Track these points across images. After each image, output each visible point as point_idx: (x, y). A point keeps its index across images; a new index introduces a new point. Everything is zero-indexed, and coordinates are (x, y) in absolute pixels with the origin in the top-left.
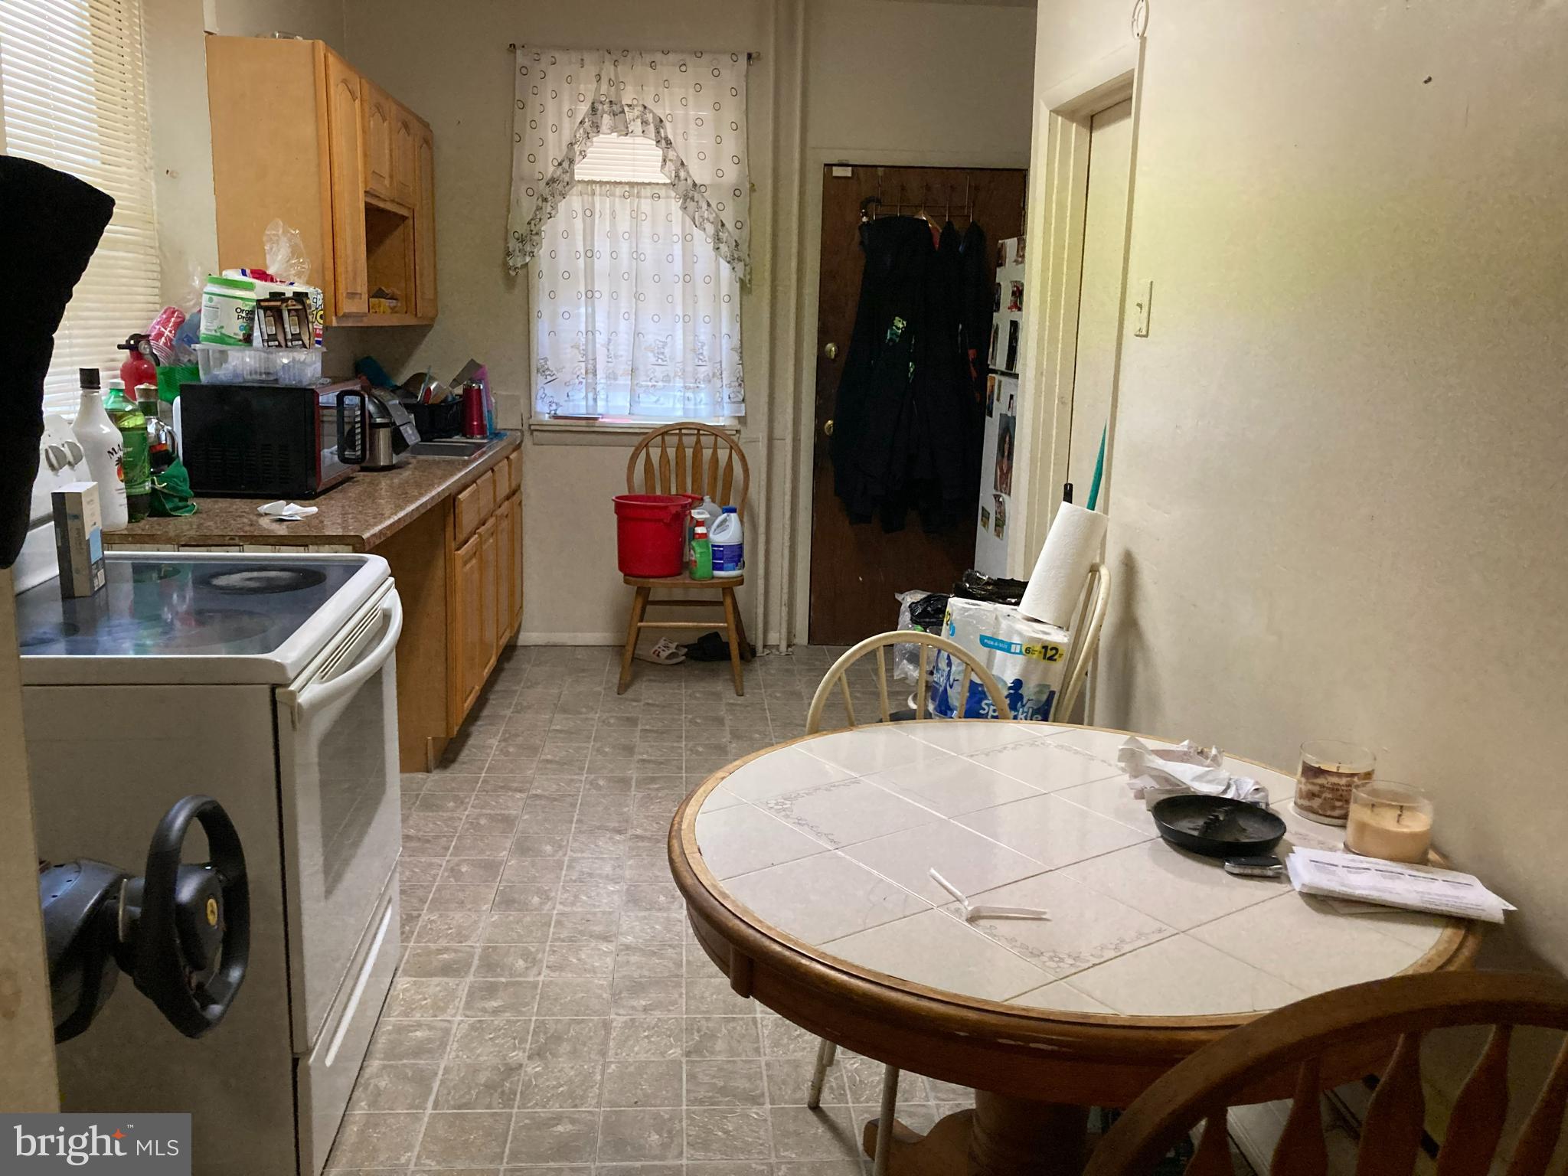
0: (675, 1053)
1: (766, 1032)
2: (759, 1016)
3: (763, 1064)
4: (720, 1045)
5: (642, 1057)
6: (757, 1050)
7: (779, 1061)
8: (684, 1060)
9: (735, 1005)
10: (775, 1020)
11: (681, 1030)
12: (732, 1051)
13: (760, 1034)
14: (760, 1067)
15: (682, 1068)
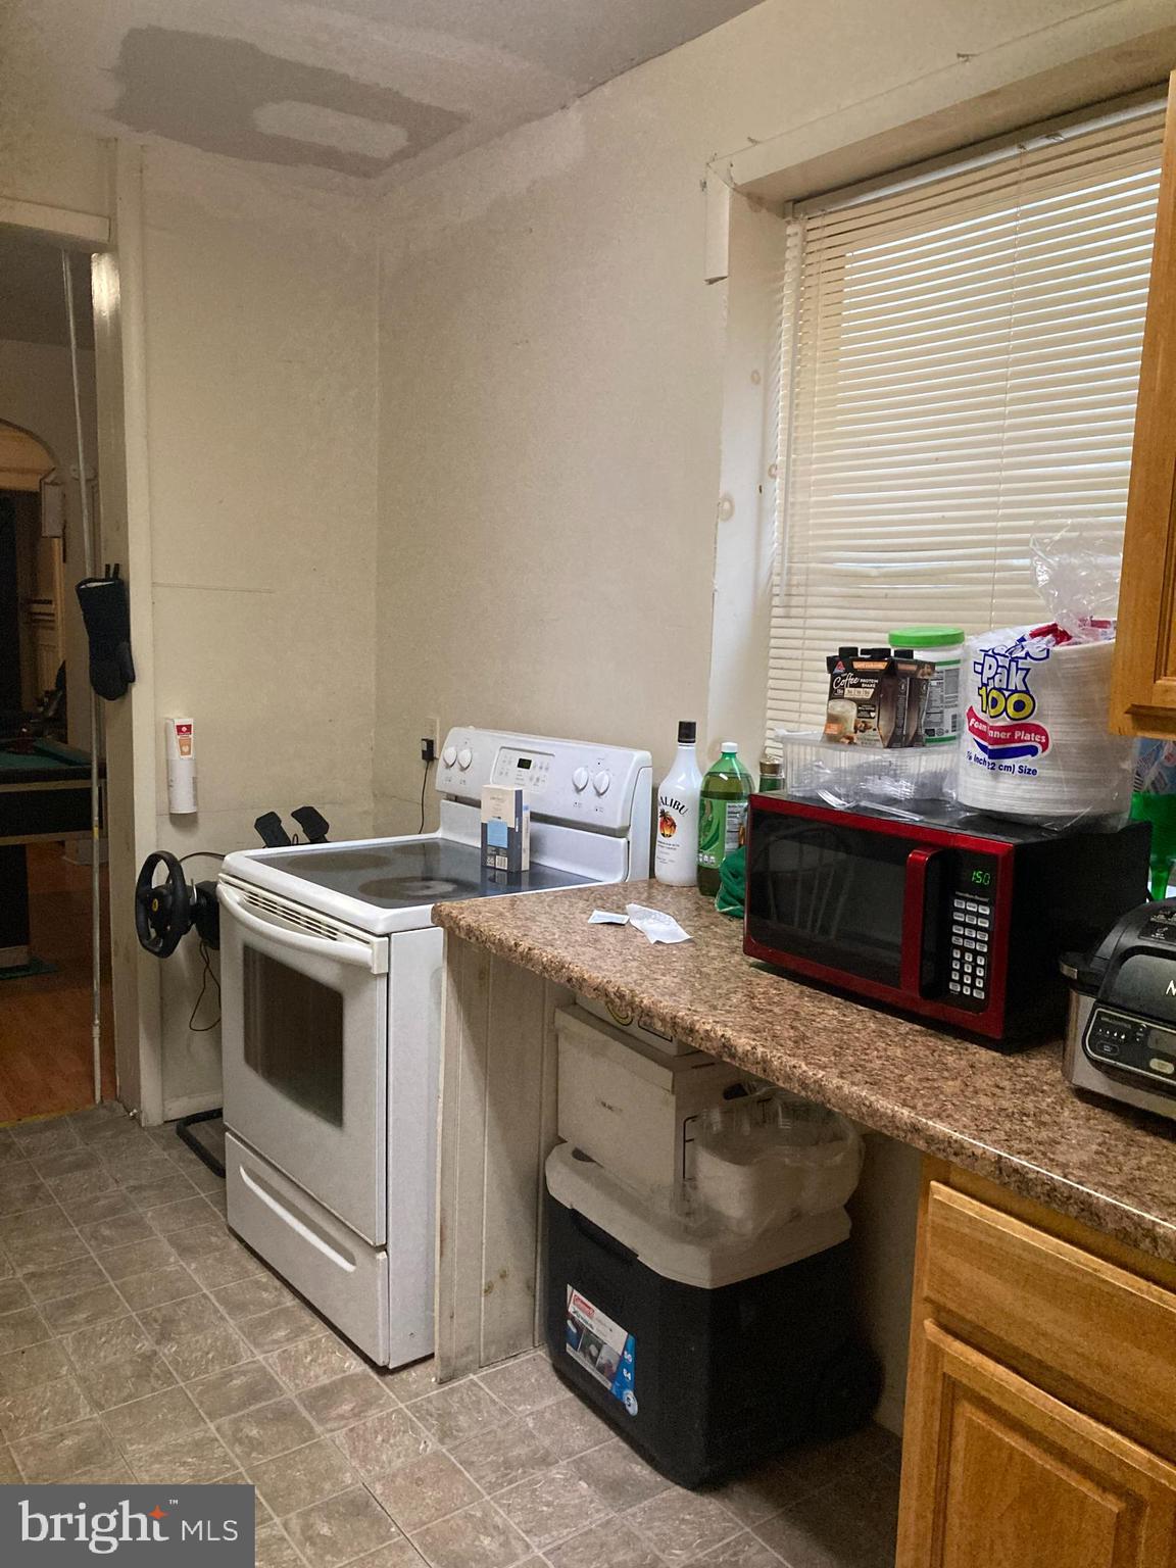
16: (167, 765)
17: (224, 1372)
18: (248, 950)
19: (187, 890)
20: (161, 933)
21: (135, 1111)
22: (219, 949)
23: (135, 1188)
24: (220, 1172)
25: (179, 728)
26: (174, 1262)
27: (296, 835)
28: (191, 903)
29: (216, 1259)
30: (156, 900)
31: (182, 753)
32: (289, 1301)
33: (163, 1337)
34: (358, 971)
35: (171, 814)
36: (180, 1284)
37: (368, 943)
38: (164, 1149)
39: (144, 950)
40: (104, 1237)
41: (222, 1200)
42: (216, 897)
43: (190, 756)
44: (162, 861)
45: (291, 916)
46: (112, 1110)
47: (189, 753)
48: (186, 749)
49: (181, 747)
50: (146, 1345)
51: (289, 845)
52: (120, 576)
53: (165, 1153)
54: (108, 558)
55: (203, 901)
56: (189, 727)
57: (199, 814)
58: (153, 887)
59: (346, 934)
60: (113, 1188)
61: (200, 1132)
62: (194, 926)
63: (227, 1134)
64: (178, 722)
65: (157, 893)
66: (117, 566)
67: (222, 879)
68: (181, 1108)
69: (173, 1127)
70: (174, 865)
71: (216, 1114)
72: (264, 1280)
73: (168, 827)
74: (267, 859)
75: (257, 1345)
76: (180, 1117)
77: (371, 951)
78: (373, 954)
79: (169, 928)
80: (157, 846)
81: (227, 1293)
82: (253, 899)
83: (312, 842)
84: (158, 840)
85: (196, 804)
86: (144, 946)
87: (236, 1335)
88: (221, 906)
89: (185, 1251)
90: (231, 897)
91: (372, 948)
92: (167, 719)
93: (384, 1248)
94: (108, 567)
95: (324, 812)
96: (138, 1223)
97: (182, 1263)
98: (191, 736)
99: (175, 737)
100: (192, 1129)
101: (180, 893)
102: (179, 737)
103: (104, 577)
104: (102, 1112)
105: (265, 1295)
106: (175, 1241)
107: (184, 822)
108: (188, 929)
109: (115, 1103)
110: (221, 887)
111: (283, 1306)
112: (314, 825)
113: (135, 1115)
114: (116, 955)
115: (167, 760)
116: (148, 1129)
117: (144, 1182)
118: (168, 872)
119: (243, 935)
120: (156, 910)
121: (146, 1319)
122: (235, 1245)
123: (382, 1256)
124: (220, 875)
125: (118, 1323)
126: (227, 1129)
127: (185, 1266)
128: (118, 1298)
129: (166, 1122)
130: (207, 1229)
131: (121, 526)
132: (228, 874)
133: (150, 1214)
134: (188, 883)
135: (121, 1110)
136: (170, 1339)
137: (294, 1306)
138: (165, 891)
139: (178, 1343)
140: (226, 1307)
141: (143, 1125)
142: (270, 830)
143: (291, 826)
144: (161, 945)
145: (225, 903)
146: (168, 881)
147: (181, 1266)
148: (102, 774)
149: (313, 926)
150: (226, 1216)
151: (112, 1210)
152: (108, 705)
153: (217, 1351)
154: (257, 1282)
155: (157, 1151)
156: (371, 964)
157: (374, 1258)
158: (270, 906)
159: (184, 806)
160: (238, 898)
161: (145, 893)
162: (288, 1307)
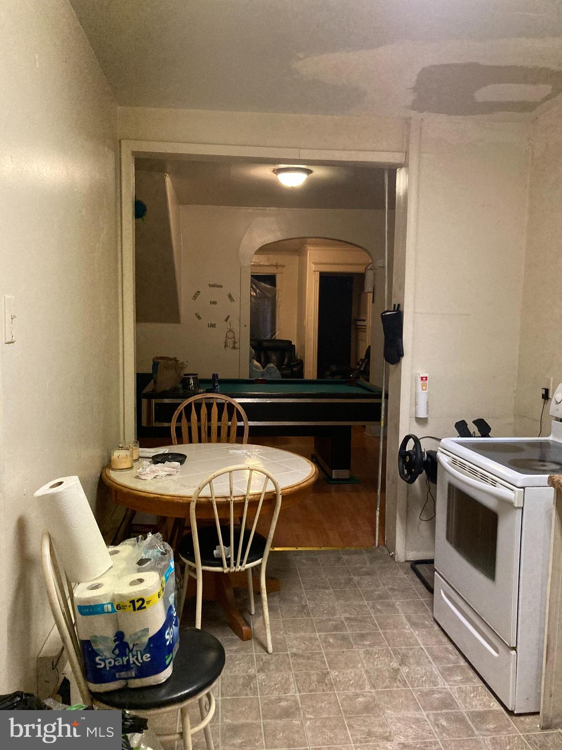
0: (334, 673)
1: (293, 685)
2: (298, 694)
3: (293, 670)
4: (314, 678)
5: (349, 671)
6: (296, 676)
7: (285, 671)
8: (329, 670)
9: (311, 699)
10: (289, 692)
11: (335, 685)
12: (309, 675)
13: (296, 684)
14: (294, 668)
15: (329, 666)
16: (416, 395)
17: (430, 689)
18: (450, 486)
19: (422, 454)
20: (409, 472)
21: (393, 553)
22: (436, 484)
23: (392, 589)
24: (431, 591)
25: (422, 378)
26: (408, 629)
27: (474, 432)
28: (424, 460)
29: (427, 632)
30: (408, 457)
31: (423, 390)
32: (463, 663)
33: (402, 663)
34: (507, 504)
35: (416, 418)
36: (411, 640)
37: (513, 490)
38: (405, 574)
39: (401, 479)
40: (378, 609)
41: (431, 604)
42: (436, 459)
43: (426, 391)
44: (411, 439)
45: (473, 472)
46: (383, 551)
47: (426, 389)
48: (424, 388)
49: (422, 386)
50: (395, 665)
51: (471, 436)
52: (400, 309)
53: (405, 576)
54: (395, 301)
55: (429, 460)
56: (426, 378)
57: (429, 418)
58: (407, 450)
59: (501, 484)
60: (382, 587)
61: (423, 569)
62: (424, 471)
63: (435, 572)
64: (422, 375)
65: (408, 453)
66: (399, 305)
67: (440, 450)
68: (413, 556)
69: (409, 565)
70: (417, 441)
71: (431, 562)
72: (450, 649)
73: (414, 423)
74: (461, 443)
75: (447, 681)
76: (412, 560)
77: (514, 495)
78: (515, 496)
79: (413, 470)
80: (409, 432)
81: (432, 650)
82: (454, 462)
83: (482, 436)
84: (409, 429)
85: (427, 413)
86: (402, 477)
87: (436, 672)
88: (438, 463)
89: (414, 625)
90: (444, 459)
91: (515, 493)
92: (417, 374)
93: (515, 649)
94: (395, 305)
95: (489, 422)
96: (391, 606)
97: (411, 630)
98: (427, 382)
99: (420, 382)
100: (418, 567)
101: (419, 455)
102: (421, 382)
103: (392, 309)
104: (378, 551)
105: (450, 656)
106: (409, 618)
107: (422, 421)
108: (422, 472)
109: (384, 548)
110: (439, 454)
111: (459, 665)
112: (484, 428)
113: (392, 555)
114: (388, 479)
115: (416, 393)
116: (398, 562)
117: (395, 587)
118: (414, 444)
119: (448, 478)
120: (407, 461)
121: (396, 652)
122: (436, 627)
123: (513, 652)
124: (439, 448)
125: (383, 650)
126: (436, 571)
127: (412, 631)
128: (383, 639)
129: (406, 561)
130: (424, 616)
131: (402, 287)
132: (443, 448)
133: (398, 603)
134: (423, 450)
135: (386, 552)
136: (406, 665)
137: (465, 666)
138: (412, 453)
139: (409, 668)
140: (432, 656)
141: (396, 560)
142: (462, 429)
143: (473, 428)
144: (409, 477)
145: (440, 461)
146: (413, 449)
147: (411, 631)
148: (387, 397)
149: (484, 478)
150: (432, 612)
151: (380, 597)
152: (391, 366)
153: (427, 677)
154: (447, 649)
155: (401, 574)
156: (514, 501)
157: (510, 653)
158: (463, 466)
159: (422, 414)
160: (447, 460)
161: (403, 454)
162: (462, 666)
